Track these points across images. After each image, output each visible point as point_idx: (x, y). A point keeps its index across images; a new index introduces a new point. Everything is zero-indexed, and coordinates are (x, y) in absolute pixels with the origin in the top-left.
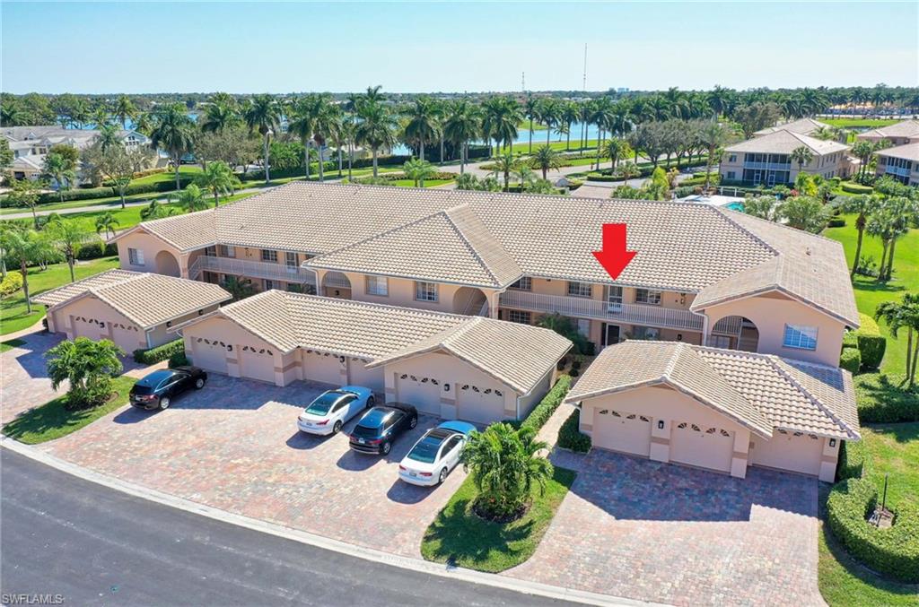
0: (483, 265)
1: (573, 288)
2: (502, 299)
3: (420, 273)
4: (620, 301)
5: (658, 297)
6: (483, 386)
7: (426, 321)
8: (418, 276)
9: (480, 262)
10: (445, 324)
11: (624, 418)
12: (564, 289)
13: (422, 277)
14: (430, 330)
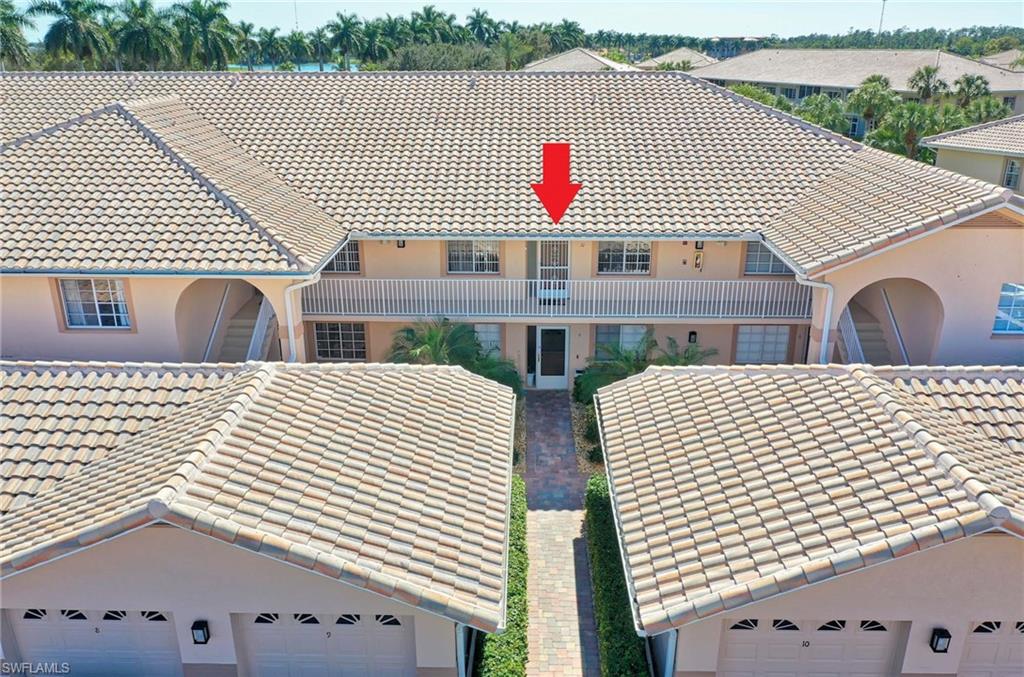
0: (245, 218)
1: (460, 259)
2: (309, 299)
3: (67, 254)
4: (564, 275)
5: (644, 258)
6: (328, 610)
7: (99, 396)
8: (61, 264)
9: (236, 211)
10: (160, 396)
11: (809, 632)
12: (437, 259)
13: (73, 264)
14: (113, 425)
